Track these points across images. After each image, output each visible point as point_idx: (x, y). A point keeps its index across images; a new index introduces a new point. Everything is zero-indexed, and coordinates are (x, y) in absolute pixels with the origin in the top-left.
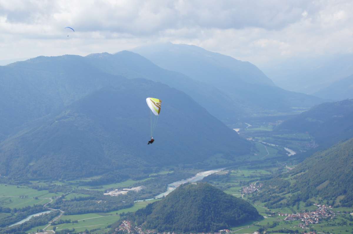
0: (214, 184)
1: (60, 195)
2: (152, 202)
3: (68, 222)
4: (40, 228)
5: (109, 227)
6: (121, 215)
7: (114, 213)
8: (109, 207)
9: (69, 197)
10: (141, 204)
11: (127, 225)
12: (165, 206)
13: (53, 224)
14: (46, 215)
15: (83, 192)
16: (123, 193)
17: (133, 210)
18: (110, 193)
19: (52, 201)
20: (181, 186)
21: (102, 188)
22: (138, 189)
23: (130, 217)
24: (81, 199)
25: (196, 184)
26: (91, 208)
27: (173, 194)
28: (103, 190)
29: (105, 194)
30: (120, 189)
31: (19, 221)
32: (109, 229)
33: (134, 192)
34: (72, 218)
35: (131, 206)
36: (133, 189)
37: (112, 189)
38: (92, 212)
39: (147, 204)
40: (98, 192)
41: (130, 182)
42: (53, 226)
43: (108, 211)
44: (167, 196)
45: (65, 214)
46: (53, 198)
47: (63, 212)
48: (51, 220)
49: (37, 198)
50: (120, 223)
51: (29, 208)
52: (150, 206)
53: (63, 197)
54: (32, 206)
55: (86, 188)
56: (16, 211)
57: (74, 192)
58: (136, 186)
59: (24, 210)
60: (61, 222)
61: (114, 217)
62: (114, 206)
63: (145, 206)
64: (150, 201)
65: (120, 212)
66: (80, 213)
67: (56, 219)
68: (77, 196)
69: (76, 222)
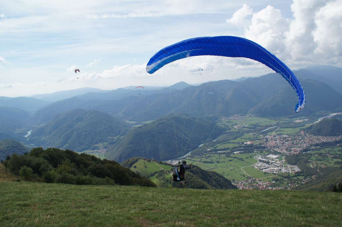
0: (338, 119)
1: (278, 121)
2: (311, 125)
3: (281, 131)
4: (271, 132)
5: (296, 133)
6: (300, 129)
7: (297, 128)
8: (296, 126)
9: (281, 122)
10: (308, 125)
11: (302, 133)
12: (317, 126)
13: (276, 131)
14: (273, 128)
15: (286, 120)
16: (301, 121)
17: (305, 127)
18: (296, 121)
19: (275, 123)
20: (324, 119)
21: (293, 119)
22: (306, 120)
23: (304, 130)
24: (286, 123)
25: (330, 118)
26: (289, 126)
27: (320, 122)
28: (293, 120)
29: (294, 121)
30: (300, 120)
31: (265, 129)
32: (296, 134)
33: (305, 121)
34: (282, 129)
35: (304, 126)
36: (305, 120)
37: (296, 120)
38: (289, 128)
39: (310, 125)
40: (291, 121)
41: (303, 117)
42: (276, 132)
43: (295, 128)
44: (318, 122)
45: (280, 128)
46: (275, 122)
47: (279, 127)
48: (275, 130)
49: (270, 122)
50: (300, 132)
51: (267, 125)
52: (311, 126)
53: (279, 122)
54: (268, 125)
55: (287, 119)
56: (263, 126)
57: (283, 120)
58: (306, 119)
59: (266, 126)
60: (278, 131)
61: (298, 130)
62: (297, 126)
63: (309, 126)
64: (311, 124)
65: (300, 128)
66: (285, 128)
67: (276, 130)
68: (284, 122)
69: (284, 131)
